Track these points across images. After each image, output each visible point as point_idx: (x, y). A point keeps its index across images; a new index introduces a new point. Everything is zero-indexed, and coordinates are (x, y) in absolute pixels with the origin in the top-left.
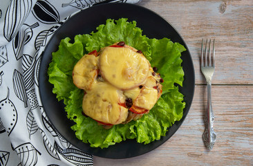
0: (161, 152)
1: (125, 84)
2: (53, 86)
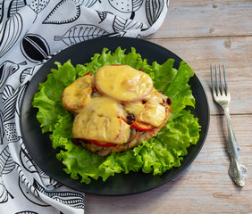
0: (176, 193)
1: (126, 96)
2: (37, 110)
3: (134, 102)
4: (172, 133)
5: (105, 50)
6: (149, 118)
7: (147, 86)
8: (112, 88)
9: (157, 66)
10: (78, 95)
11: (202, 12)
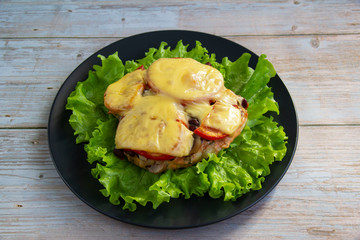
2: (71, 112)
3: (198, 101)
4: (249, 146)
5: (163, 44)
6: (219, 122)
7: (216, 82)
8: (169, 83)
9: (227, 62)
10: (125, 92)
11: (282, 8)
